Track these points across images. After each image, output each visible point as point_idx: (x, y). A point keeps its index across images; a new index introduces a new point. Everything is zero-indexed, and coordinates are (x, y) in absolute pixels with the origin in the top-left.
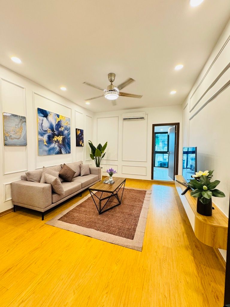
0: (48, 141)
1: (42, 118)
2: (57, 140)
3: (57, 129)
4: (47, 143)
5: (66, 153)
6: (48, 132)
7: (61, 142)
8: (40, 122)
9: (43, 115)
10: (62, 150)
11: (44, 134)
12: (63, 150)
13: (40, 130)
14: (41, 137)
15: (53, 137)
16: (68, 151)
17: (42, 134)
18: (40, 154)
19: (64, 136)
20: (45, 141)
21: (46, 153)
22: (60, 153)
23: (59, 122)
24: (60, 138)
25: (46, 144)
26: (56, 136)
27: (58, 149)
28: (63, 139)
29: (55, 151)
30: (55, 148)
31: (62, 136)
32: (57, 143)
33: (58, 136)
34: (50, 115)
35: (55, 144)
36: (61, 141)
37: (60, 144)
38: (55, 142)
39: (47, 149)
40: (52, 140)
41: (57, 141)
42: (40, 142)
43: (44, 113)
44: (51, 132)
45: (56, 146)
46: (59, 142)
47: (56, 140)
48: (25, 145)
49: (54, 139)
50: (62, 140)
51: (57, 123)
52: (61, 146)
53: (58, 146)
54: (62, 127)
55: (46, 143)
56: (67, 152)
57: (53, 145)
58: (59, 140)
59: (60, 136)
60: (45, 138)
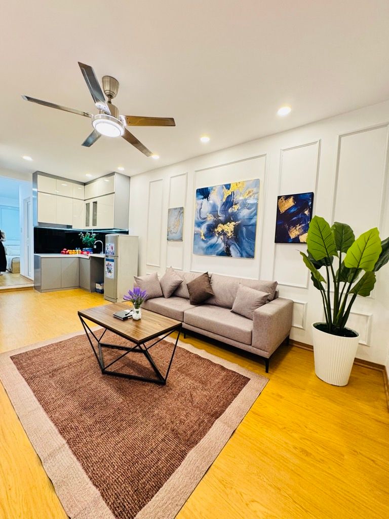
0: (207, 234)
1: (202, 200)
2: (223, 231)
3: (225, 211)
4: (205, 237)
5: (242, 256)
6: (208, 219)
7: (229, 234)
8: (199, 208)
9: (202, 197)
10: (231, 249)
11: (202, 223)
12: (233, 248)
13: (197, 219)
14: (198, 229)
15: (216, 227)
16: (247, 253)
17: (199, 224)
18: (195, 252)
19: (239, 222)
20: (202, 235)
21: (202, 252)
22: (227, 253)
23: (229, 197)
24: (229, 228)
25: (204, 239)
26: (220, 225)
27: (222, 247)
28: (234, 228)
29: (218, 249)
30: (218, 244)
31: (233, 223)
32: (222, 237)
33: (224, 223)
34: (213, 191)
35: (218, 237)
36: (230, 232)
37: (228, 238)
38: (218, 234)
39: (204, 245)
40: (213, 231)
41: (223, 233)
42: (197, 235)
43: (204, 193)
44: (213, 218)
45: (220, 241)
46: (226, 234)
47: (219, 231)
48: (181, 240)
49: (216, 230)
50: (233, 230)
51: (224, 200)
52: (229, 242)
53: (224, 241)
54: (236, 204)
55: (203, 237)
56: (244, 254)
57: (213, 240)
58: (226, 230)
59: (228, 223)
60: (203, 230)
